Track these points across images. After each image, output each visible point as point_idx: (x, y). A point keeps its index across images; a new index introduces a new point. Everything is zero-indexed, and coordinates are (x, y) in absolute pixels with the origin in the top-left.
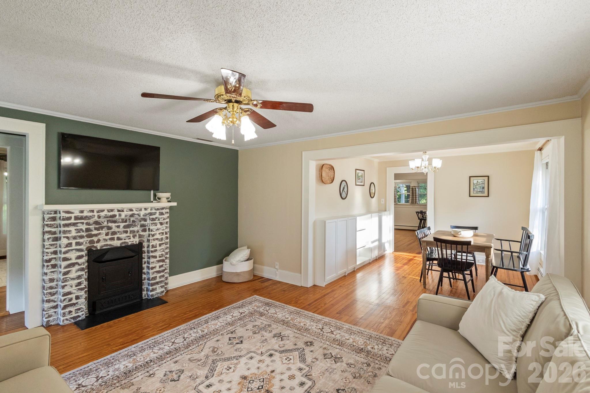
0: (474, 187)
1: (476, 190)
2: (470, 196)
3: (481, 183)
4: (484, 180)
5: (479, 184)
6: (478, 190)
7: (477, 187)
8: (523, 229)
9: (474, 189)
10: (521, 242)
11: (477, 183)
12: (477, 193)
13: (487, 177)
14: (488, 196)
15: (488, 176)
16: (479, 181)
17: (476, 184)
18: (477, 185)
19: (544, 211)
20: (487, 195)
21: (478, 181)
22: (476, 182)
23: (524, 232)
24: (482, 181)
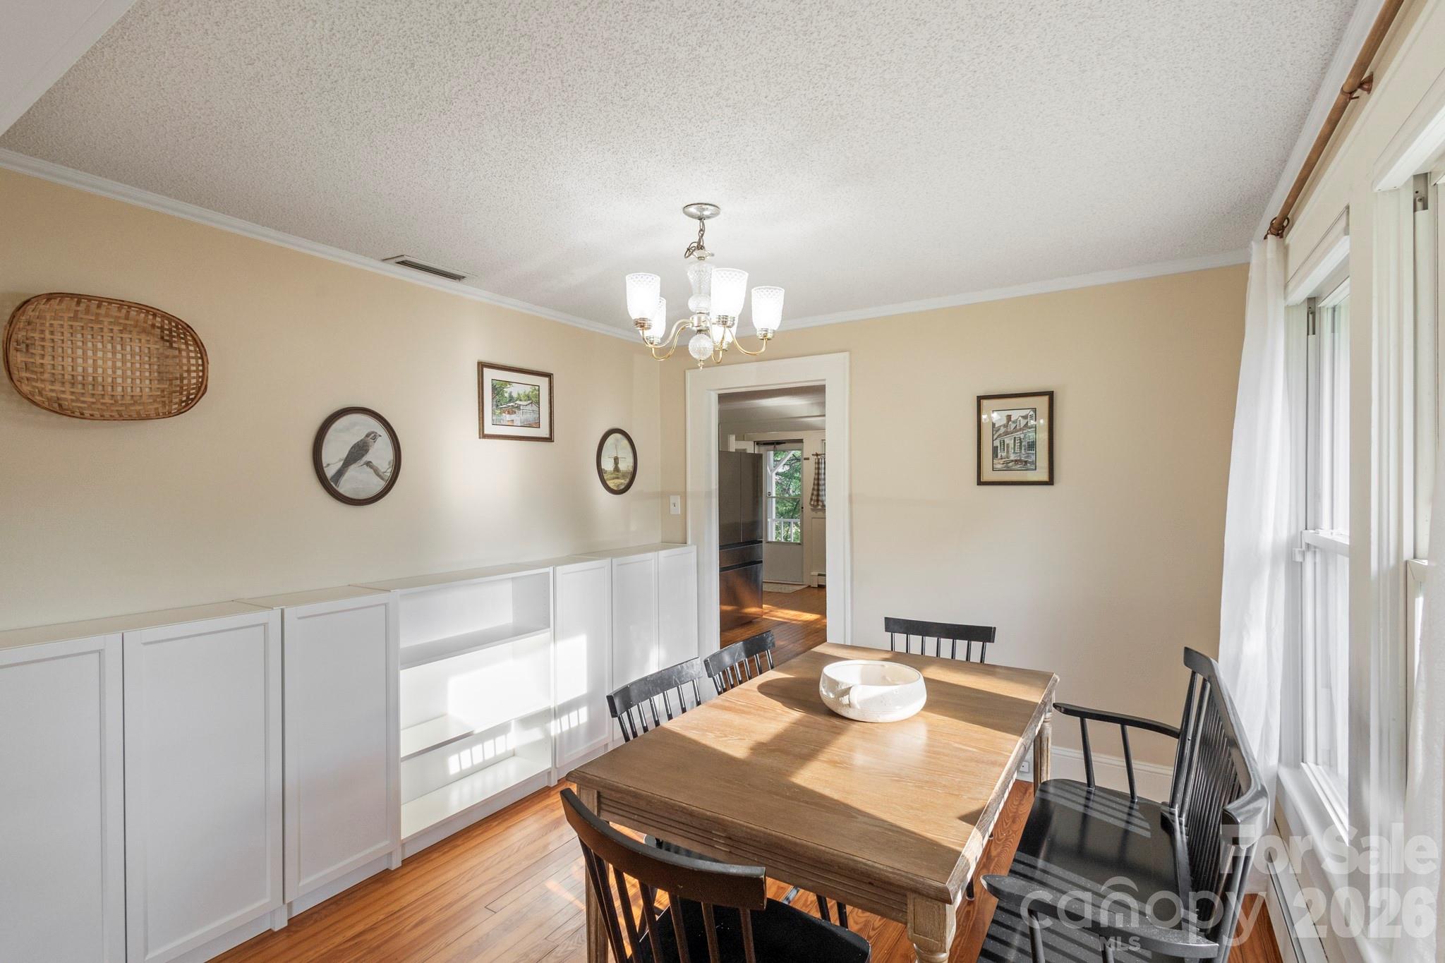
0: (997, 443)
1: (1004, 454)
2: (980, 483)
3: (1023, 422)
4: (1035, 410)
5: (1015, 430)
6: (1012, 457)
7: (1009, 441)
8: (1190, 657)
9: (995, 449)
10: (1180, 735)
11: (1006, 426)
12: (1008, 469)
13: (1046, 398)
14: (1050, 482)
15: (1050, 395)
16: (1015, 415)
17: (1002, 430)
18: (1006, 433)
19: (1299, 558)
20: (1045, 478)
21: (1009, 417)
22: (1004, 421)
23: (1199, 678)
24: (1025, 417)
